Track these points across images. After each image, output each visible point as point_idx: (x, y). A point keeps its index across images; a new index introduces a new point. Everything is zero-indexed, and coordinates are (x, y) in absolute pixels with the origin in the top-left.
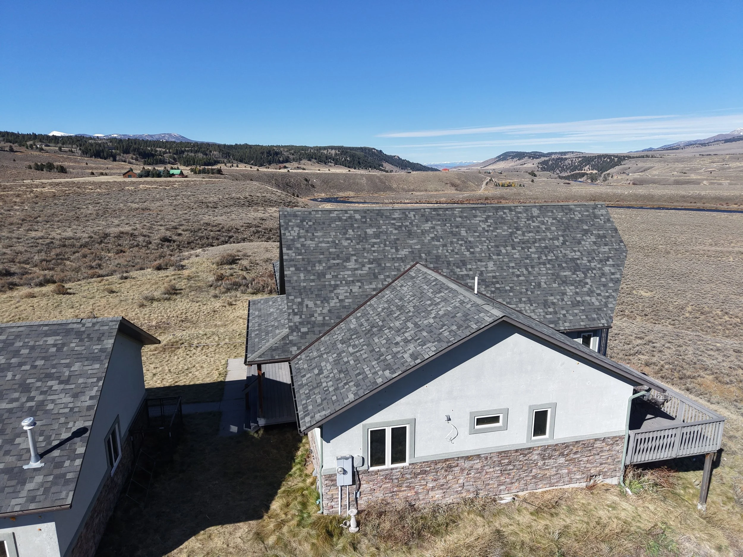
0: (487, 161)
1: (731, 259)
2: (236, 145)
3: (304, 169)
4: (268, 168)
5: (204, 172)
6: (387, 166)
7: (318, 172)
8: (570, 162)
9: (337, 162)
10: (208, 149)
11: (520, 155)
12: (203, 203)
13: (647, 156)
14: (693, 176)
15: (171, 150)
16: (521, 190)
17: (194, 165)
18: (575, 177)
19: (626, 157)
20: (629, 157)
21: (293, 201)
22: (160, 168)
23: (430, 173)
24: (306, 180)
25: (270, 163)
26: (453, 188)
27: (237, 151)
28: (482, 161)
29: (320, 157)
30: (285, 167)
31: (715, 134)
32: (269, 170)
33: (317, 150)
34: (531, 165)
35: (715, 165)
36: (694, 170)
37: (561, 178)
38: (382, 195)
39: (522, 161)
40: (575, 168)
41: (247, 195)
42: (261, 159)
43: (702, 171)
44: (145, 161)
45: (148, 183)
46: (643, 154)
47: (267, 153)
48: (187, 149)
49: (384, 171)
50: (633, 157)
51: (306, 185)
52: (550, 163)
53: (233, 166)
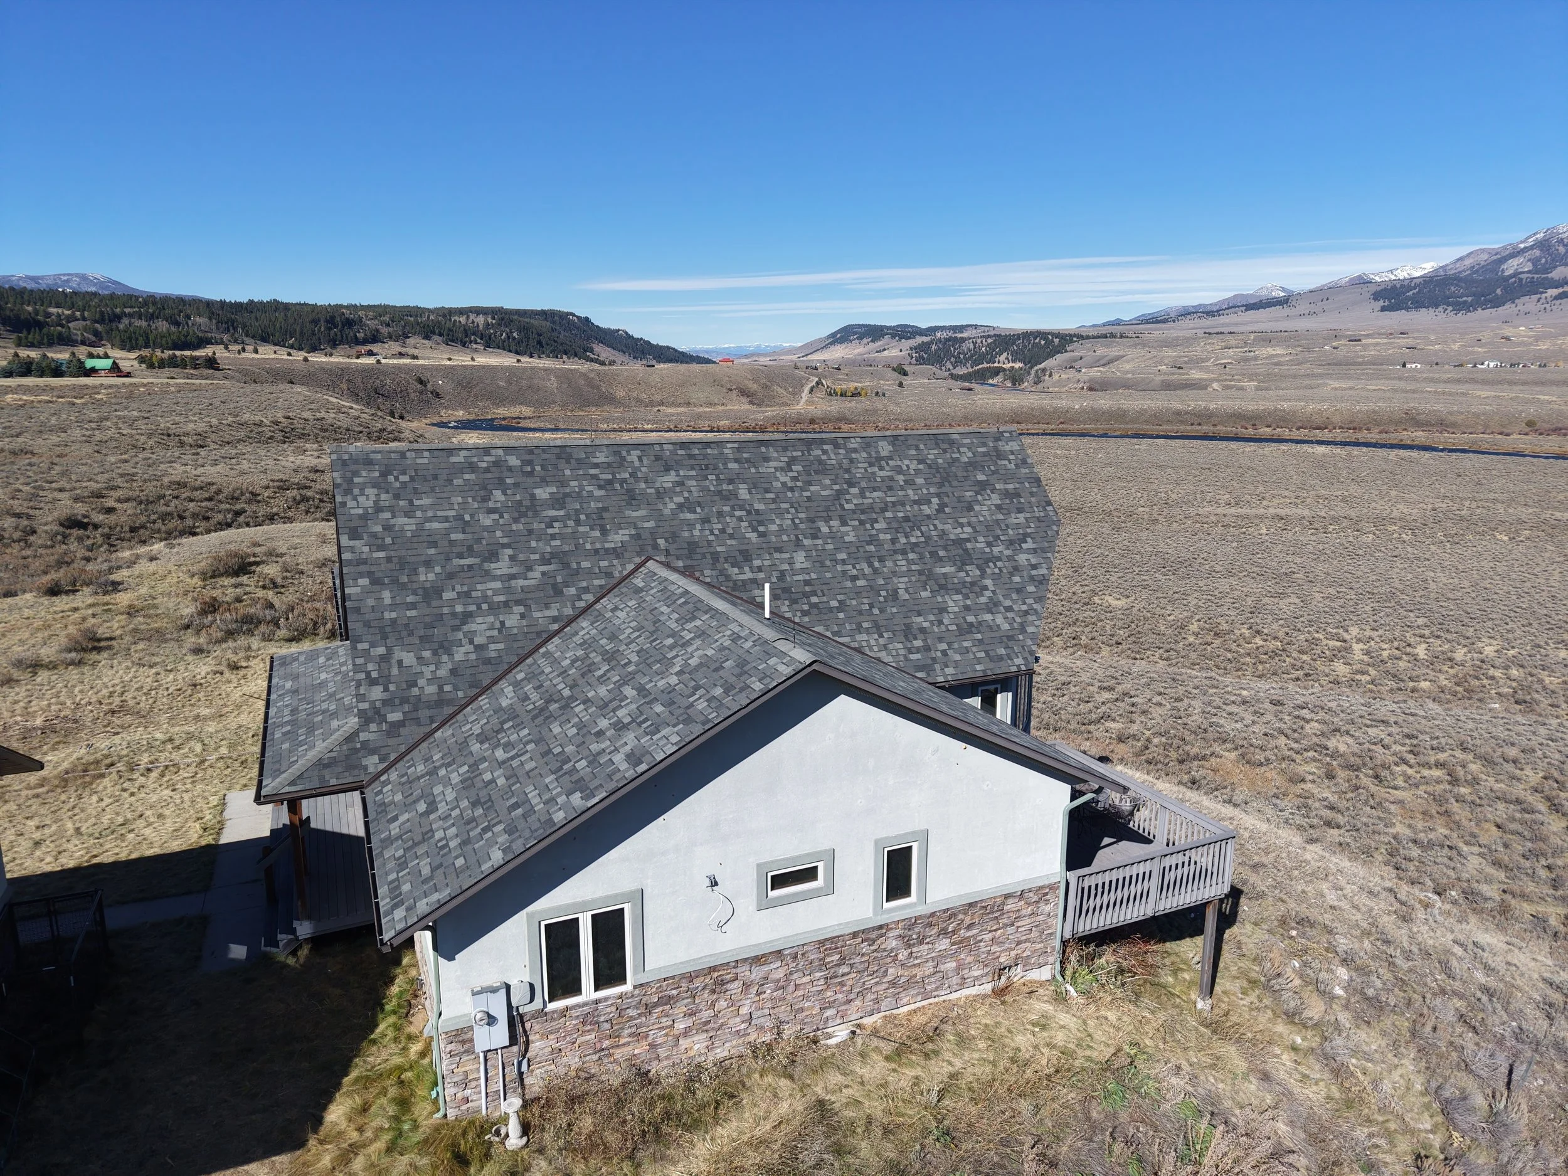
0: (811, 344)
1: (1264, 531)
2: (251, 302)
3: (415, 357)
4: (331, 355)
5: (173, 363)
6: (603, 351)
7: (448, 363)
8: (972, 347)
9: (490, 343)
10: (181, 311)
11: (874, 333)
12: (169, 435)
13: (1113, 335)
14: (1195, 375)
15: (86, 314)
16: (879, 404)
17: (147, 346)
18: (981, 377)
19: (1075, 336)
20: (1080, 337)
21: (389, 429)
22: (61, 355)
23: (696, 367)
24: (421, 381)
25: (334, 344)
26: (744, 399)
27: (253, 316)
28: (800, 344)
29: (450, 330)
30: (371, 353)
31: (1231, 294)
32: (332, 359)
33: (444, 316)
34: (896, 351)
35: (1231, 352)
36: (1196, 362)
37: (955, 377)
38: (595, 413)
39: (880, 343)
40: (982, 358)
41: (279, 416)
42: (314, 334)
43: (1209, 364)
44: (20, 339)
45: (27, 390)
46: (1103, 331)
47: (327, 321)
48: (127, 310)
49: (596, 361)
50: (1088, 337)
51: (421, 393)
52: (934, 347)
53: (244, 350)
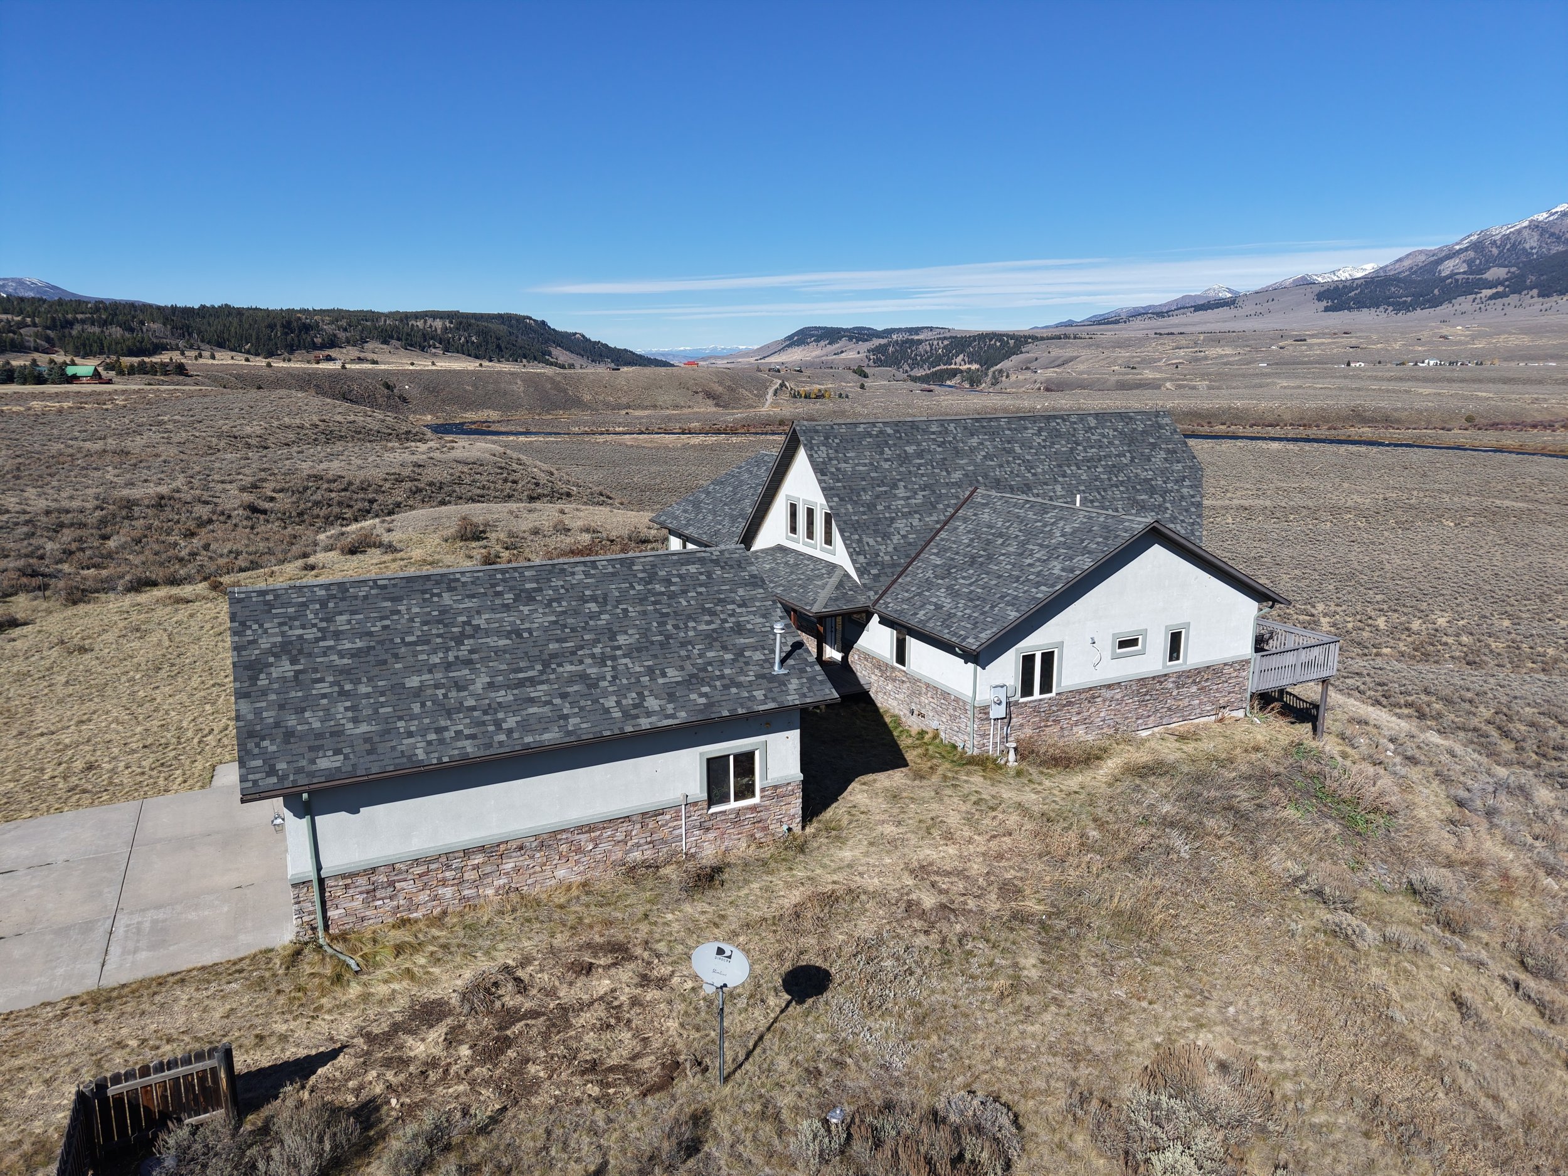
0: (768, 346)
1: (1230, 520)
2: (203, 307)
3: (375, 362)
4: (289, 360)
5: (142, 369)
6: (560, 355)
7: (411, 368)
8: (928, 348)
9: (449, 347)
10: (134, 317)
11: (831, 335)
13: (1067, 337)
14: (1148, 374)
15: (37, 320)
16: (846, 405)
17: (101, 353)
18: (939, 378)
19: (1030, 337)
20: (1035, 338)
22: (19, 362)
23: (662, 370)
24: (387, 386)
25: (291, 349)
26: (710, 402)
27: (205, 321)
28: (756, 347)
29: (408, 334)
30: (329, 359)
31: (1179, 296)
32: (292, 365)
33: (401, 320)
34: (854, 353)
35: (1182, 352)
36: (1149, 362)
37: (915, 379)
38: (563, 416)
39: (837, 345)
40: (939, 360)
42: (270, 339)
43: (1161, 364)
46: (1057, 332)
47: (283, 326)
48: (79, 316)
49: (556, 365)
50: (1042, 339)
51: (389, 397)
52: (891, 349)
53: (200, 356)
